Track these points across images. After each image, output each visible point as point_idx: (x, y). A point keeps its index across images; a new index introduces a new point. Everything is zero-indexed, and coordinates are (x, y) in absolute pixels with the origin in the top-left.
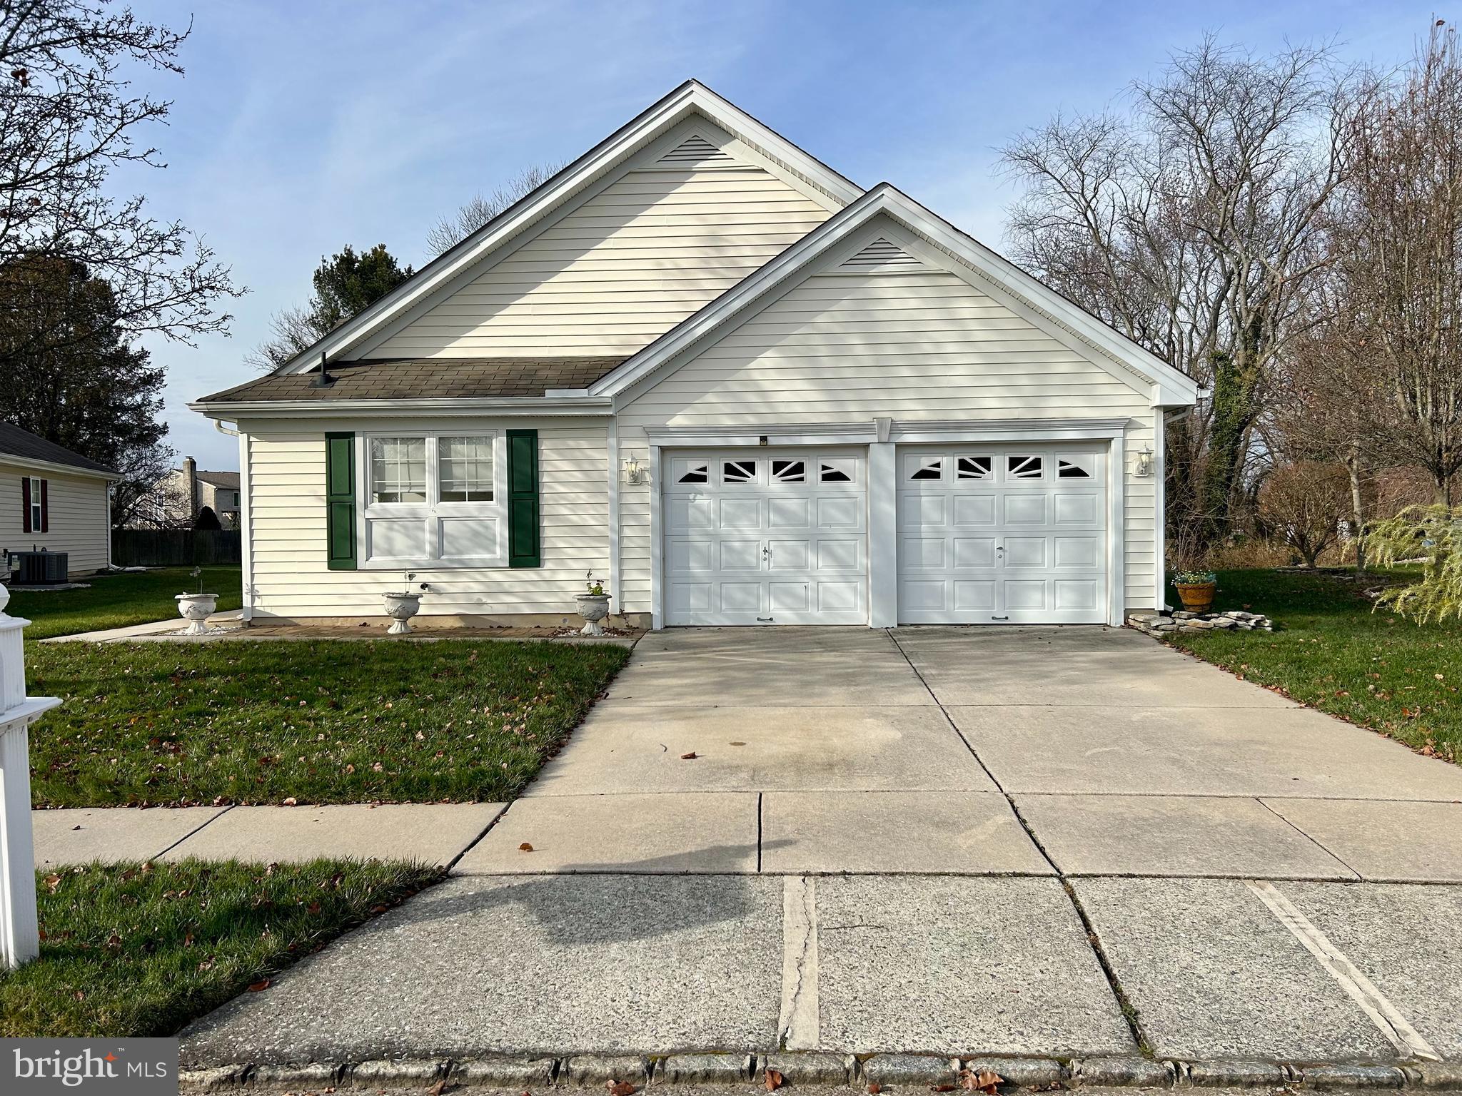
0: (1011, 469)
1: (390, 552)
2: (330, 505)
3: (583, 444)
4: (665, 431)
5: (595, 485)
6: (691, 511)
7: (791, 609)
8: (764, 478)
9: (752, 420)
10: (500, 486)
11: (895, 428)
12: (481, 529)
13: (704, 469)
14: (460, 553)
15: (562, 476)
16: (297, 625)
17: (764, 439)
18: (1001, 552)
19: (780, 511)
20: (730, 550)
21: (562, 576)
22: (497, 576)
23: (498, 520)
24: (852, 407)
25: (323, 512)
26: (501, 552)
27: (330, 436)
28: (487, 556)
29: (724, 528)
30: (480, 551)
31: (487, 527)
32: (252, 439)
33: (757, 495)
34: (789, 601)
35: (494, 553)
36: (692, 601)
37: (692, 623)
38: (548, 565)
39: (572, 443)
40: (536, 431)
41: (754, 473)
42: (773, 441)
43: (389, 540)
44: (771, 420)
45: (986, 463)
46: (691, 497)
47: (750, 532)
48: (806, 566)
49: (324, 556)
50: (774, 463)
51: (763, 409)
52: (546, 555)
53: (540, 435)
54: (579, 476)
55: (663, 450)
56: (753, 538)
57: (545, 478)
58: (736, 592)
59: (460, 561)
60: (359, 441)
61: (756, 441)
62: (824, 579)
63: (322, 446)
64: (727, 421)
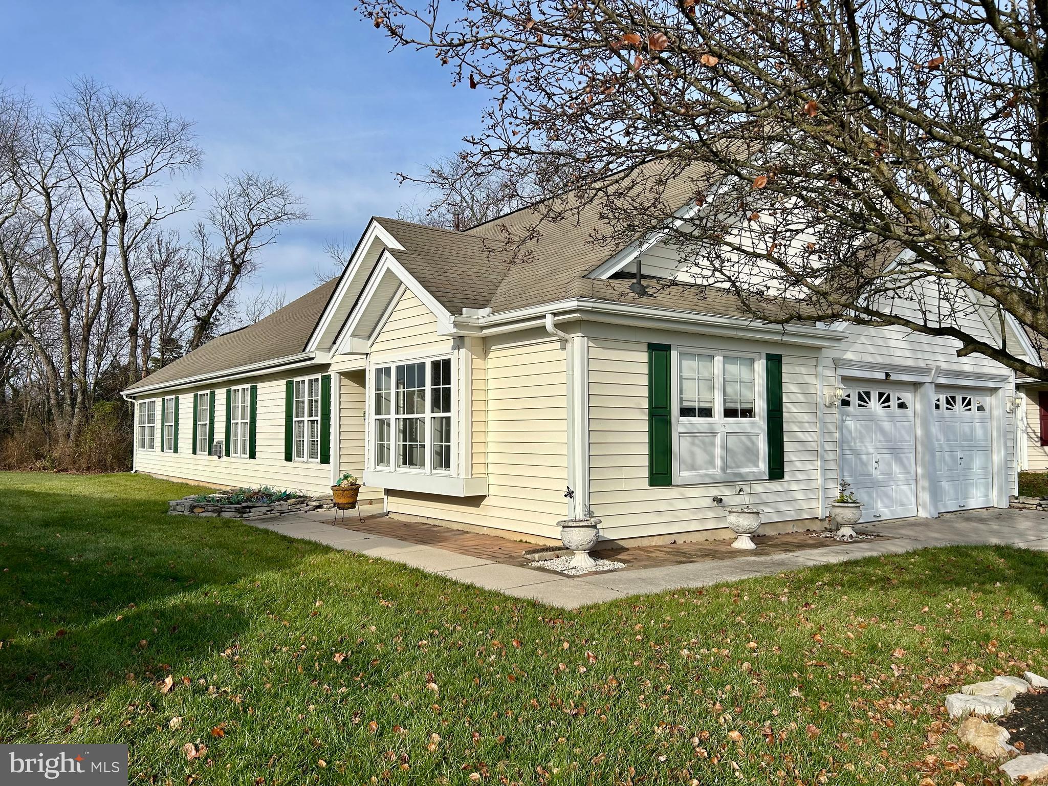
1: (693, 468)
2: (651, 418)
3: (803, 370)
7: (888, 507)
8: (874, 405)
9: (880, 360)
10: (761, 406)
12: (749, 444)
13: (850, 396)
14: (738, 467)
15: (792, 398)
17: (887, 375)
18: (961, 461)
19: (882, 431)
20: (862, 462)
21: (794, 486)
23: (761, 437)
25: (646, 426)
26: (763, 466)
27: (652, 347)
28: (755, 470)
29: (858, 444)
30: (750, 465)
31: (753, 443)
34: (886, 501)
35: (757, 466)
38: (787, 477)
39: (798, 369)
40: (781, 356)
41: (870, 401)
42: (893, 377)
43: (692, 454)
47: (870, 447)
48: (892, 474)
49: (646, 473)
50: (879, 393)
52: (785, 468)
53: (784, 360)
54: (801, 398)
55: (843, 379)
56: (871, 451)
57: (784, 399)
59: (740, 475)
60: (674, 354)
61: (883, 376)
62: (900, 483)
63: (644, 357)
64: (870, 359)
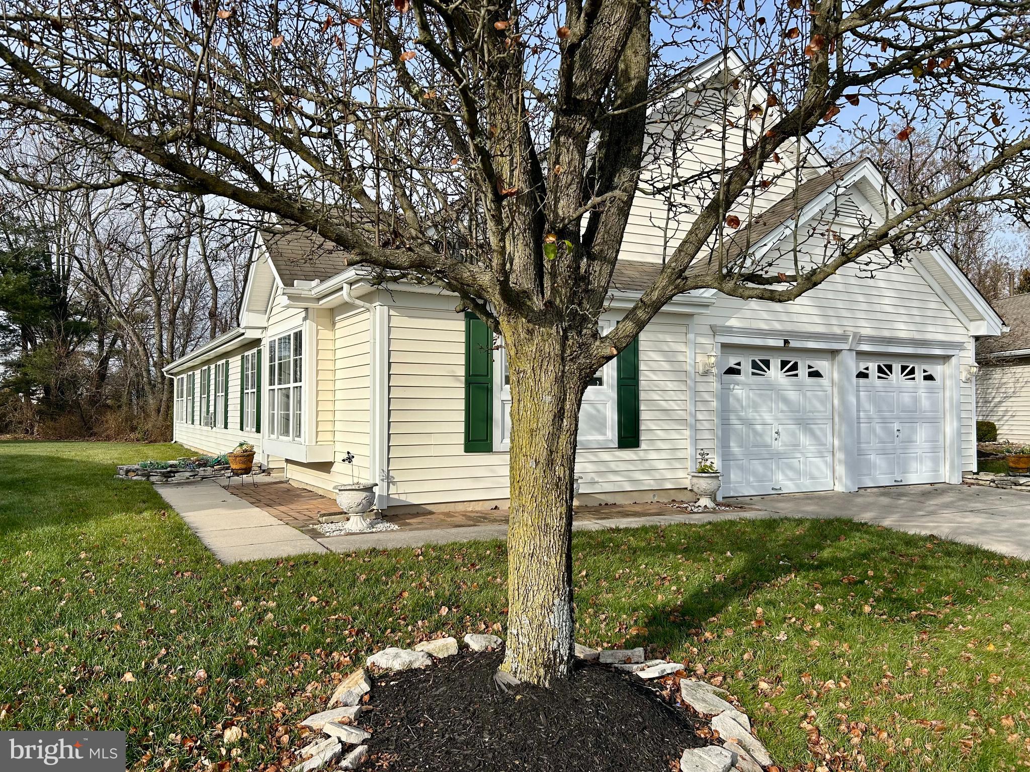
2: (468, 384)
3: (668, 338)
4: (730, 331)
5: (679, 373)
6: (731, 400)
9: (778, 326)
10: (610, 373)
16: (431, 513)
17: (786, 342)
18: (898, 433)
19: (786, 401)
20: (756, 432)
21: (653, 455)
24: (834, 321)
25: (462, 394)
26: (611, 434)
27: (469, 316)
28: (601, 438)
29: (751, 414)
32: (392, 312)
33: (771, 387)
34: (790, 474)
35: (605, 434)
36: (732, 476)
37: (732, 494)
38: (643, 446)
39: (661, 337)
42: (793, 344)
44: (789, 327)
46: (732, 387)
47: (768, 418)
48: (799, 445)
49: (462, 439)
51: (784, 317)
54: (666, 366)
56: (770, 421)
58: (757, 466)
61: (781, 343)
62: (810, 455)
63: (462, 325)
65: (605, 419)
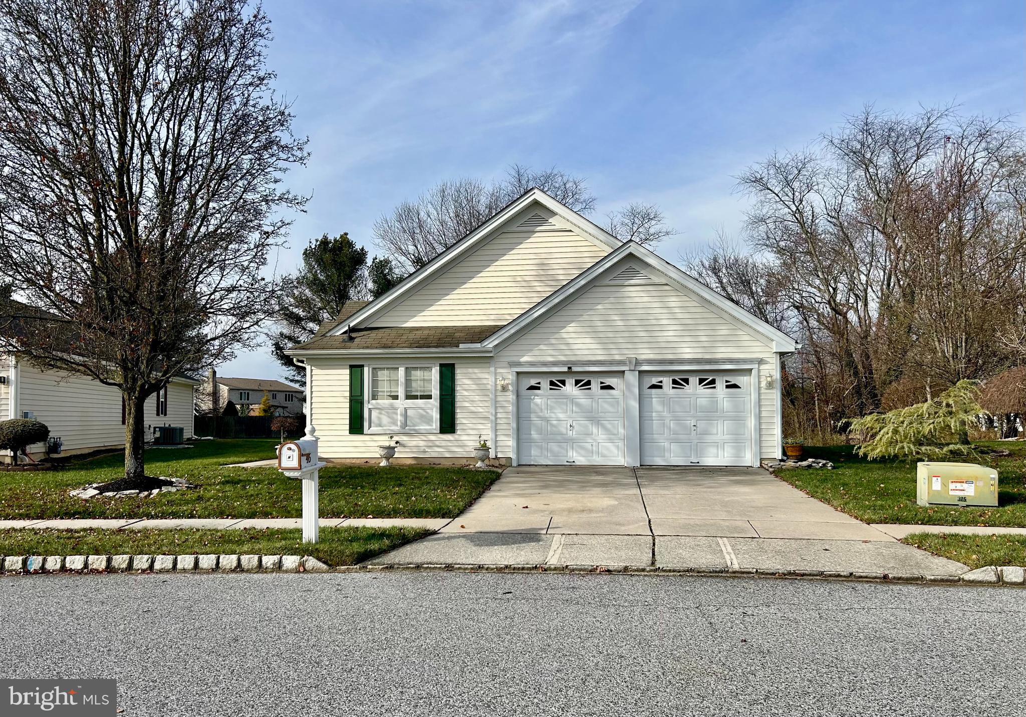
0: (700, 384)
1: (380, 425)
2: (351, 401)
3: (476, 371)
4: (519, 364)
5: (483, 390)
6: (532, 404)
7: (583, 456)
8: (570, 388)
9: (563, 358)
10: (436, 392)
11: (638, 362)
12: (425, 413)
13: (539, 383)
14: (414, 426)
15: (466, 387)
16: (333, 462)
17: (570, 368)
18: (695, 428)
19: (578, 405)
20: (552, 425)
21: (466, 438)
22: (432, 438)
23: (434, 409)
24: (614, 352)
25: (348, 405)
26: (436, 425)
27: (351, 367)
28: (428, 427)
29: (547, 414)
30: (425, 425)
31: (427, 413)
32: (313, 368)
33: (566, 397)
34: (582, 452)
35: (432, 426)
36: (532, 452)
37: (532, 463)
38: (458, 432)
39: (470, 370)
40: (453, 365)
41: (565, 386)
42: (574, 369)
43: (379, 419)
44: (573, 359)
45: (686, 381)
46: (532, 397)
47: (561, 416)
48: (592, 434)
49: (347, 427)
50: (576, 381)
51: (568, 353)
52: (458, 427)
53: (456, 366)
54: (474, 387)
55: (518, 373)
56: (564, 419)
57: (458, 388)
58: (554, 447)
59: (414, 430)
60: (366, 369)
61: (566, 369)
62: (600, 441)
63: (347, 371)
64: (550, 359)
65: (432, 417)
